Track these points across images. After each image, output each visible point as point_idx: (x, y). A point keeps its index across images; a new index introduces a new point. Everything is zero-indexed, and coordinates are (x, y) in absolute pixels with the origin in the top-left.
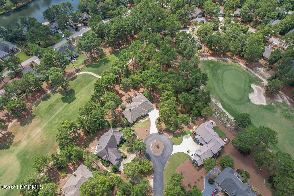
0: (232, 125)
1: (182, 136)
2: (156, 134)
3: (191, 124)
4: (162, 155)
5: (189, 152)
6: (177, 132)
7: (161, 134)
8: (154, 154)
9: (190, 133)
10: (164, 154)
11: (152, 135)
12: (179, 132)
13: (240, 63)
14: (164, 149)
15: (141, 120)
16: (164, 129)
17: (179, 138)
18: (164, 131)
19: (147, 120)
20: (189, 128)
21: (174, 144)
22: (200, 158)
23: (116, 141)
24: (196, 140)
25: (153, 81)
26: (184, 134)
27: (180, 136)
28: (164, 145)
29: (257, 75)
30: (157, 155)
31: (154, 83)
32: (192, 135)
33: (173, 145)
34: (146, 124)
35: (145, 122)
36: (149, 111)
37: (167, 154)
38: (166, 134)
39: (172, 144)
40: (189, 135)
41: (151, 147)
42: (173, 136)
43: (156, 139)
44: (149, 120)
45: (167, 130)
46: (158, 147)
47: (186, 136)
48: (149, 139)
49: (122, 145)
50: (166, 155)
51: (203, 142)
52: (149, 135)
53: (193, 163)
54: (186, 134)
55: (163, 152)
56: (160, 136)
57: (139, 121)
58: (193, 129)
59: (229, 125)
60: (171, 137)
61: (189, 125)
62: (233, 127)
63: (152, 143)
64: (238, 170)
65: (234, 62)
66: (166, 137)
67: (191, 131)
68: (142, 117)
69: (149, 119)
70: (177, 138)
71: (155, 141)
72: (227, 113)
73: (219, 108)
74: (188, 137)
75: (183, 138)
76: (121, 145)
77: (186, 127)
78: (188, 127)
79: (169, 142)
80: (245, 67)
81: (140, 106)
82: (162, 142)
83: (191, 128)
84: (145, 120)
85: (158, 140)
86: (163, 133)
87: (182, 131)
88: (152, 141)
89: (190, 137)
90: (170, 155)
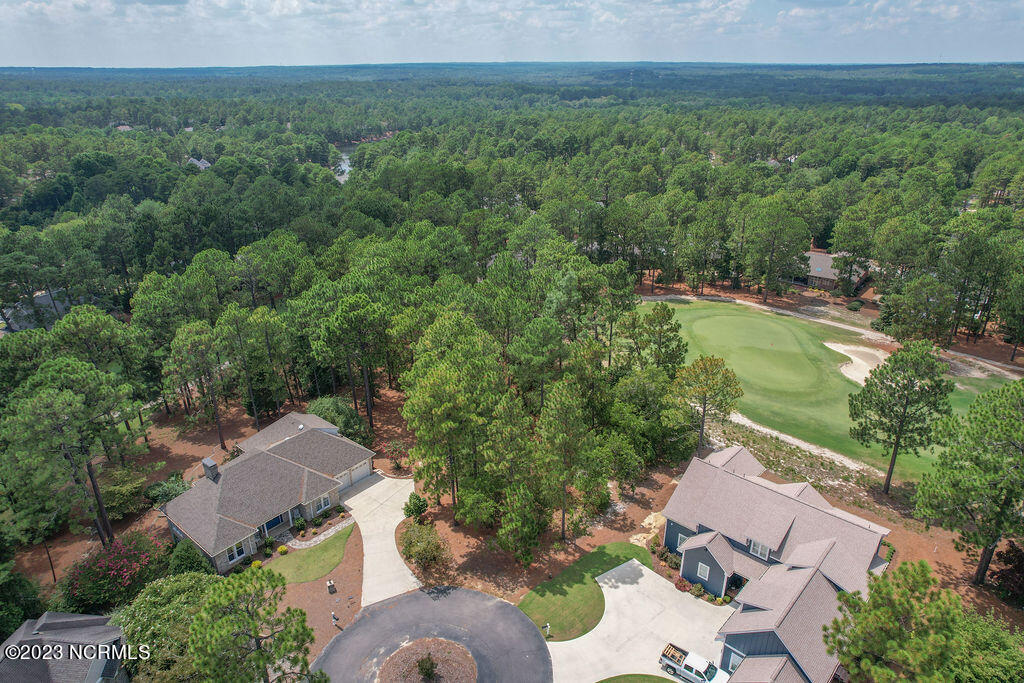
0: (846, 479)
1: (588, 576)
2: (409, 597)
3: (621, 507)
5: (673, 656)
6: (554, 563)
7: (444, 591)
9: (636, 552)
11: (374, 611)
12: (561, 557)
15: (295, 543)
16: (461, 561)
17: (574, 591)
18: (464, 569)
19: (337, 537)
20: (619, 530)
21: (550, 637)
24: (688, 582)
26: (602, 562)
27: (581, 581)
28: (478, 656)
32: (654, 558)
33: (550, 645)
34: (334, 556)
35: (324, 547)
38: (479, 586)
39: (537, 635)
40: (636, 562)
42: (532, 585)
44: (353, 540)
46: (430, 675)
47: (613, 571)
48: (360, 640)
52: (358, 616)
54: (615, 562)
56: (441, 606)
57: (282, 548)
58: (647, 531)
60: (522, 594)
61: (616, 514)
63: (378, 664)
66: (486, 600)
67: (639, 540)
68: (301, 523)
69: (355, 524)
70: (564, 593)
71: (405, 644)
74: (634, 578)
75: (606, 589)
77: (600, 528)
78: (610, 525)
79: (508, 631)
81: (274, 450)
82: (457, 638)
83: (629, 527)
84: (322, 537)
85: (427, 634)
86: (454, 586)
87: (578, 549)
88: (382, 651)
89: (645, 570)
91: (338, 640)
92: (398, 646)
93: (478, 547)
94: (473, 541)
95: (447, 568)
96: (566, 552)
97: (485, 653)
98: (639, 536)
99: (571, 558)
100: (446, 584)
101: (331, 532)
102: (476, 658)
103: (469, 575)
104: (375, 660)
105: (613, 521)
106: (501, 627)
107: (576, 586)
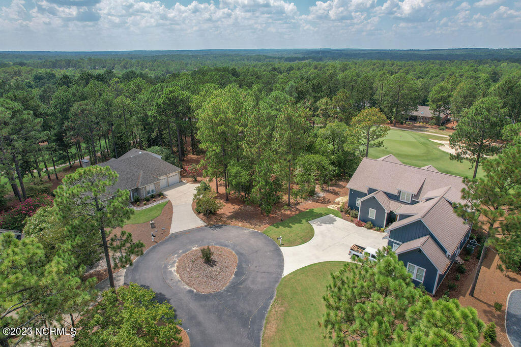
1: (304, 221)
2: (199, 229)
3: (322, 194)
4: (235, 287)
6: (282, 215)
7: (220, 227)
8: (191, 291)
9: (333, 212)
10: (244, 281)
11: (176, 236)
12: (288, 212)
14: (239, 267)
16: (230, 214)
17: (296, 226)
18: (231, 217)
19: (158, 206)
20: (322, 203)
21: (282, 245)
26: (312, 215)
27: (300, 222)
28: (240, 254)
32: (341, 214)
33: (282, 248)
34: (155, 213)
35: (151, 210)
36: (170, 186)
37: (260, 280)
38: (240, 224)
39: (274, 244)
40: (332, 215)
41: (174, 269)
42: (271, 224)
44: (169, 207)
45: (243, 216)
46: (209, 262)
47: (319, 219)
48: (168, 247)
52: (167, 237)
54: (320, 215)
55: (239, 274)
56: (216, 232)
58: (338, 204)
60: (265, 227)
61: (319, 197)
63: (177, 257)
67: (332, 207)
69: (169, 202)
70: (291, 227)
71: (194, 249)
74: (330, 222)
75: (314, 226)
77: (310, 202)
78: (316, 201)
79: (256, 243)
82: (226, 246)
83: (326, 202)
84: (149, 206)
86: (225, 224)
87: (297, 209)
88: (181, 251)
89: (337, 218)
90: (277, 282)
91: (154, 247)
92: (191, 249)
93: (240, 209)
94: (237, 207)
95: (221, 217)
96: (291, 210)
97: (243, 252)
98: (333, 206)
99: (294, 213)
100: (220, 224)
101: (155, 204)
102: (237, 254)
103: (234, 220)
104: (176, 255)
105: (318, 200)
106: (252, 241)
107: (296, 224)
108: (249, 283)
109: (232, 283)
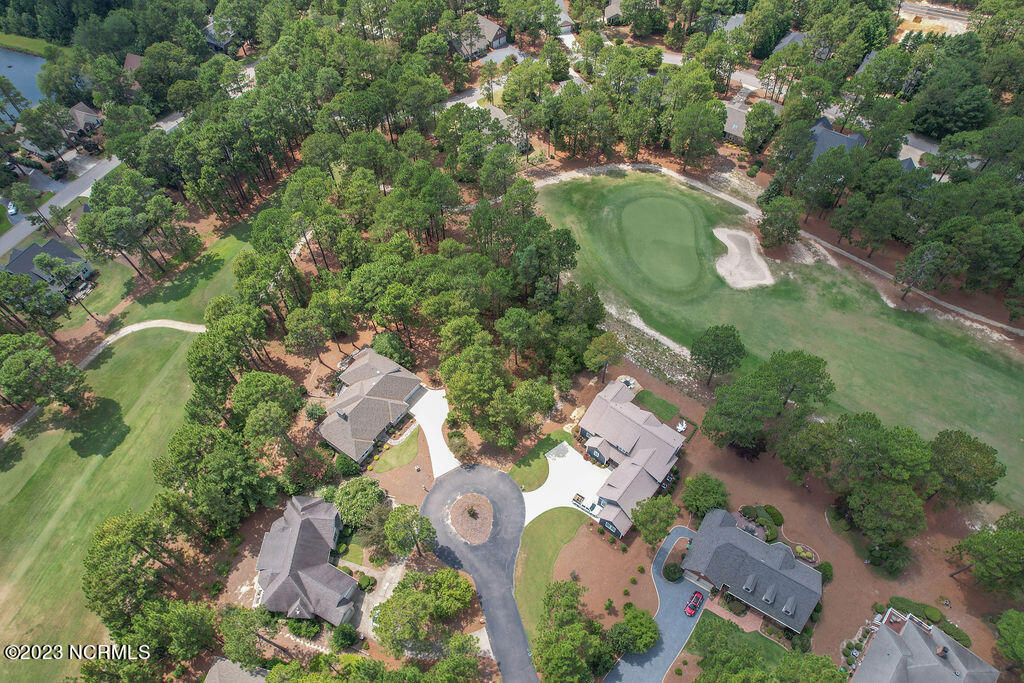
0: (689, 374)
1: (542, 453)
2: (456, 472)
3: (560, 405)
4: (494, 537)
5: (579, 499)
6: (526, 448)
7: (473, 467)
8: (466, 543)
9: (566, 436)
10: (500, 530)
11: (441, 481)
12: (528, 443)
13: (664, 170)
14: (495, 517)
15: (391, 441)
16: (478, 448)
17: (535, 463)
18: (480, 453)
19: (412, 436)
20: (558, 422)
21: (524, 490)
22: (618, 510)
23: (322, 538)
24: (591, 456)
25: (398, 297)
26: (548, 444)
27: (538, 457)
28: (493, 503)
29: (722, 195)
30: (477, 542)
31: (403, 300)
32: (575, 440)
33: (523, 493)
34: (413, 448)
35: (407, 443)
36: (412, 401)
37: (510, 530)
38: (489, 463)
39: (518, 490)
40: (565, 443)
41: (449, 522)
42: (514, 461)
43: (459, 488)
44: (419, 433)
45: (491, 450)
46: (473, 515)
47: (555, 450)
48: (437, 497)
49: (347, 544)
50: (508, 533)
51: (614, 455)
52: (434, 484)
53: (602, 533)
54: (555, 443)
55: (495, 524)
56: (470, 475)
57: (386, 446)
58: (572, 421)
59: (679, 378)
60: (510, 466)
61: (557, 410)
62: (695, 377)
63: (449, 508)
64: (744, 509)
65: (643, 171)
66: (493, 471)
67: (568, 428)
68: (392, 430)
69: (419, 428)
70: (530, 466)
71: (458, 498)
72: (665, 338)
73: (637, 330)
74: (563, 454)
75: (550, 461)
76: (344, 546)
77: (548, 421)
78: (553, 419)
79: (504, 487)
80: (682, 179)
81: (373, 392)
82: (482, 493)
83: (564, 419)
84: (404, 437)
85: (468, 491)
86: (477, 464)
87: (537, 437)
88: (449, 501)
89: (570, 449)
90: (521, 531)
91: (428, 498)
92: (456, 499)
95: (472, 453)
96: (531, 440)
97: (495, 499)
98: (568, 425)
99: (533, 443)
100: (473, 463)
101: (408, 432)
102: (491, 502)
103: (483, 457)
104: (447, 506)
105: (555, 416)
106: (501, 486)
107: (535, 460)
108: (503, 532)
109: (492, 534)
